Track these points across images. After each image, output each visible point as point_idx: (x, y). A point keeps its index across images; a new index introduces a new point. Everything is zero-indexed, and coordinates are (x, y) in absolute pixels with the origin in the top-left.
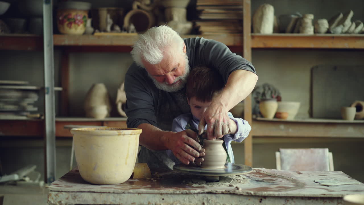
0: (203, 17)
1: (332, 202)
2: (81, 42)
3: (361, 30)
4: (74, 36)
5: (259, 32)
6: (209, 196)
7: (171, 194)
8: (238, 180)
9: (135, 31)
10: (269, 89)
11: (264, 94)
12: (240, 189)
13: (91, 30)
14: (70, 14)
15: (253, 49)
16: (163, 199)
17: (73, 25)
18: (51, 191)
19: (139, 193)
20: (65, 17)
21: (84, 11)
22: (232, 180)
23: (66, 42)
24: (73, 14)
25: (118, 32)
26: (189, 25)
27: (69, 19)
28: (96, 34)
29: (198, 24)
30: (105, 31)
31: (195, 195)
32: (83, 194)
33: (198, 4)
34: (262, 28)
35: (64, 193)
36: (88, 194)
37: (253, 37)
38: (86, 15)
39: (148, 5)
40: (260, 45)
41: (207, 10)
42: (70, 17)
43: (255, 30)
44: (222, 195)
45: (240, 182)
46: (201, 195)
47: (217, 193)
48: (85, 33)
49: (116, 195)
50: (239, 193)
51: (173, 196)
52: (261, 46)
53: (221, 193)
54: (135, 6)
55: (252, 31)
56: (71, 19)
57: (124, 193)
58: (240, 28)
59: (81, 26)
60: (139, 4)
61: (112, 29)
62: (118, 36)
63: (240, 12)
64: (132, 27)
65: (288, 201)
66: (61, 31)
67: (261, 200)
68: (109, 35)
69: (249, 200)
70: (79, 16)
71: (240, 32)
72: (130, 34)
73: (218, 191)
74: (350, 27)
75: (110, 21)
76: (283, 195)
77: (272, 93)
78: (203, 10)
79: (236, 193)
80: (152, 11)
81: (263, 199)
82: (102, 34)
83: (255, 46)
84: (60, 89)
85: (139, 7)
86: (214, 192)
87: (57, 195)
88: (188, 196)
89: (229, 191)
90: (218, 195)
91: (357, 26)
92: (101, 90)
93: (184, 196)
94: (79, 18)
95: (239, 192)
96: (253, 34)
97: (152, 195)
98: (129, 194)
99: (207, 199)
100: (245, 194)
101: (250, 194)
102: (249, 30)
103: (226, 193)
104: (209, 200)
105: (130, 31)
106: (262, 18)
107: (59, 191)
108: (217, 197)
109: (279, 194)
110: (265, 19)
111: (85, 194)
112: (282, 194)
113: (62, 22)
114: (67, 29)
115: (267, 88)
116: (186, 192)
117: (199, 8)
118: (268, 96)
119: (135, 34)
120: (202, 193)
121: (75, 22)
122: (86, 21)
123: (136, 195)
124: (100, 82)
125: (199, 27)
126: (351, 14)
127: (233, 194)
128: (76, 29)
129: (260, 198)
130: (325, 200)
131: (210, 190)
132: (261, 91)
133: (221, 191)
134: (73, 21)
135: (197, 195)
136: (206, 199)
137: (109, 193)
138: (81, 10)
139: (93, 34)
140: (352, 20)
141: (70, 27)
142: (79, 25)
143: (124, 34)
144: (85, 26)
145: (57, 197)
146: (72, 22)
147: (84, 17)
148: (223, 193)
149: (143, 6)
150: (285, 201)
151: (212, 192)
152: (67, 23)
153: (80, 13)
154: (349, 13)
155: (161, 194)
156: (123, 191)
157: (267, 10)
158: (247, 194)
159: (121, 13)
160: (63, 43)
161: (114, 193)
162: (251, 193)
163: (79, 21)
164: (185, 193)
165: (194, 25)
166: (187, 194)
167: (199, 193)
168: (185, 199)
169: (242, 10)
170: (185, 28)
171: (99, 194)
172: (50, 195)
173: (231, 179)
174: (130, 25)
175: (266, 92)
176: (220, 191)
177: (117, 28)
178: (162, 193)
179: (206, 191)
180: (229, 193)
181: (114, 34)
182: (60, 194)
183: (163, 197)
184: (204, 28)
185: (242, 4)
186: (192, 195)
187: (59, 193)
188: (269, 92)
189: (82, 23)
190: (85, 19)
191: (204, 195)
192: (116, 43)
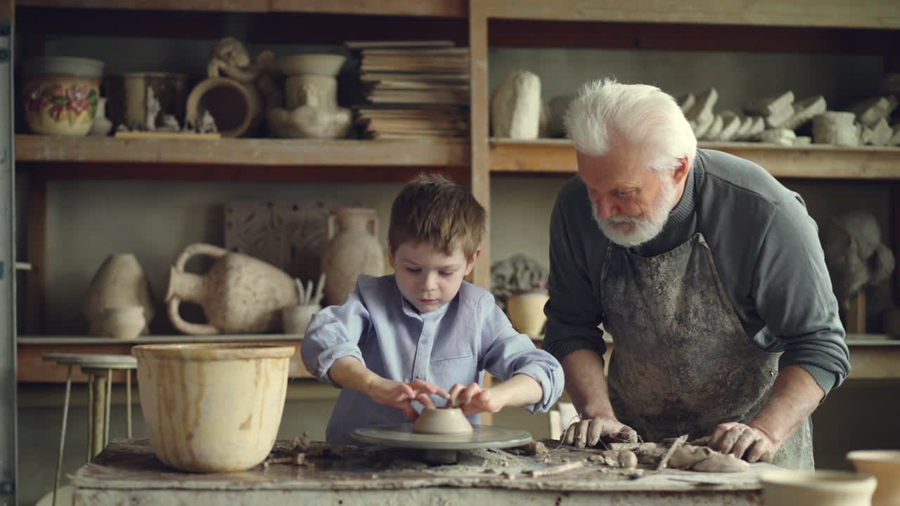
0: (376, 98)
1: (712, 501)
2: (83, 155)
3: (736, 134)
4: (66, 138)
5: (507, 134)
6: (444, 494)
7: (359, 490)
8: (499, 462)
9: (215, 129)
10: (527, 268)
11: (514, 280)
12: (512, 477)
13: (106, 125)
14: (59, 87)
15: (494, 175)
16: (341, 502)
17: (64, 113)
18: (81, 488)
19: (285, 490)
20: (45, 93)
21: (92, 79)
22: (486, 461)
23: (47, 152)
24: (66, 87)
25: (172, 130)
26: (343, 117)
27: (54, 99)
28: (118, 135)
29: (366, 114)
30: (142, 128)
31: (414, 493)
32: (155, 494)
33: (365, 67)
34: (515, 124)
35: (112, 493)
36: (169, 493)
37: (492, 146)
38: (96, 89)
39: (244, 69)
40: (510, 164)
41: (386, 82)
42: (58, 93)
43: (498, 130)
44: (472, 492)
45: (504, 465)
46: (425, 492)
47: (462, 485)
48: (91, 133)
49: (232, 495)
50: (510, 486)
51: (364, 494)
52: (512, 166)
53: (469, 485)
54: (213, 71)
55: (491, 134)
56: (60, 98)
57: (251, 490)
58: (462, 125)
59: (85, 114)
60: (223, 65)
61: (159, 123)
62: (175, 141)
63: (465, 88)
64: (208, 119)
65: (618, 501)
66: (35, 125)
67: (559, 499)
68: (153, 136)
69: (533, 500)
70: (79, 91)
71: (464, 136)
72: (203, 136)
73: (465, 480)
74: (711, 127)
75: (154, 104)
76: (608, 489)
77: (532, 276)
78: (378, 82)
79: (504, 485)
80: (254, 83)
81: (563, 499)
82: (136, 134)
83: (498, 168)
84: (26, 266)
85: (222, 73)
86: (456, 483)
87: (95, 497)
88: (396, 494)
89: (488, 482)
90: (463, 491)
91: (727, 123)
92: (129, 269)
93: (388, 494)
94: (79, 95)
95: (511, 483)
96: (493, 140)
97: (315, 494)
98: (264, 493)
99: (440, 500)
100: (523, 487)
101: (535, 488)
102: (486, 129)
103: (483, 484)
104: (445, 502)
105: (202, 130)
106: (513, 102)
107: (100, 489)
108: (460, 495)
109: (599, 486)
110: (520, 106)
111: (162, 493)
112: (605, 486)
113: (37, 106)
114: (48, 122)
115: (521, 267)
116: (393, 484)
117: (368, 78)
118: (523, 285)
119: (215, 137)
120: (429, 487)
121: (69, 106)
122: (95, 104)
123: (280, 493)
124: (126, 251)
125: (368, 121)
126: (713, 97)
127: (499, 488)
128: (71, 122)
129: (555, 497)
130: (697, 498)
131: (445, 481)
132: (508, 272)
133: (471, 480)
134: (65, 102)
135: (418, 492)
136: (436, 499)
137: (217, 490)
138: (82, 78)
139: (112, 133)
140: (716, 111)
141: (57, 119)
142: (78, 113)
143: (190, 135)
144: (93, 114)
145: (96, 501)
146: (62, 105)
147: (92, 93)
148: (474, 486)
149: (233, 71)
150: (612, 502)
151: (451, 484)
152: (50, 106)
153: (81, 85)
154: (707, 94)
155: (337, 490)
156: (249, 486)
157: (526, 84)
158: (528, 488)
159: (179, 85)
160: (38, 157)
161: (228, 490)
162: (537, 485)
163: (80, 104)
164: (391, 486)
165: (355, 116)
166: (394, 489)
167: (422, 487)
168: (391, 502)
169: (468, 83)
170: (335, 123)
171: (194, 492)
172: (80, 496)
173: (483, 459)
174: (201, 114)
175: (519, 275)
176: (467, 481)
177: (172, 121)
178: (338, 488)
179: (438, 481)
180: (487, 485)
181: (163, 135)
182: (102, 496)
183: (340, 496)
184: (378, 124)
185: (468, 71)
186: (407, 492)
187: (101, 492)
188: (527, 275)
189: (85, 108)
190: (92, 100)
191: (431, 490)
192: (168, 156)
